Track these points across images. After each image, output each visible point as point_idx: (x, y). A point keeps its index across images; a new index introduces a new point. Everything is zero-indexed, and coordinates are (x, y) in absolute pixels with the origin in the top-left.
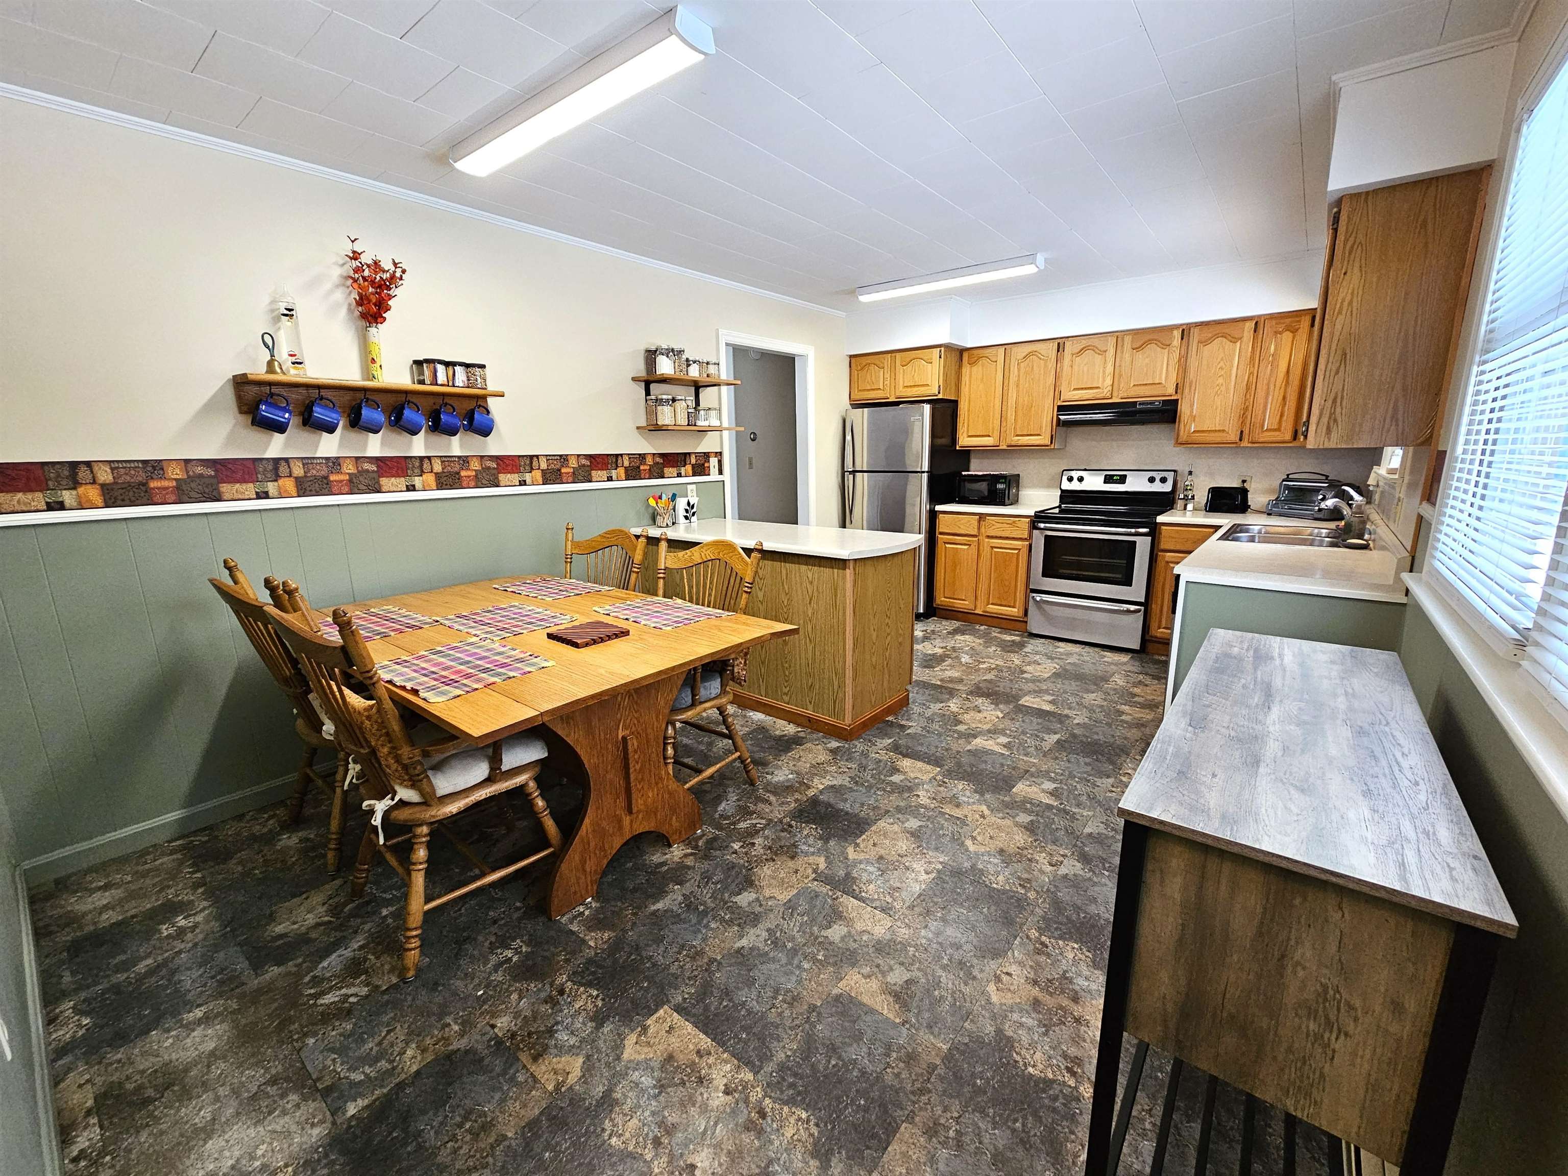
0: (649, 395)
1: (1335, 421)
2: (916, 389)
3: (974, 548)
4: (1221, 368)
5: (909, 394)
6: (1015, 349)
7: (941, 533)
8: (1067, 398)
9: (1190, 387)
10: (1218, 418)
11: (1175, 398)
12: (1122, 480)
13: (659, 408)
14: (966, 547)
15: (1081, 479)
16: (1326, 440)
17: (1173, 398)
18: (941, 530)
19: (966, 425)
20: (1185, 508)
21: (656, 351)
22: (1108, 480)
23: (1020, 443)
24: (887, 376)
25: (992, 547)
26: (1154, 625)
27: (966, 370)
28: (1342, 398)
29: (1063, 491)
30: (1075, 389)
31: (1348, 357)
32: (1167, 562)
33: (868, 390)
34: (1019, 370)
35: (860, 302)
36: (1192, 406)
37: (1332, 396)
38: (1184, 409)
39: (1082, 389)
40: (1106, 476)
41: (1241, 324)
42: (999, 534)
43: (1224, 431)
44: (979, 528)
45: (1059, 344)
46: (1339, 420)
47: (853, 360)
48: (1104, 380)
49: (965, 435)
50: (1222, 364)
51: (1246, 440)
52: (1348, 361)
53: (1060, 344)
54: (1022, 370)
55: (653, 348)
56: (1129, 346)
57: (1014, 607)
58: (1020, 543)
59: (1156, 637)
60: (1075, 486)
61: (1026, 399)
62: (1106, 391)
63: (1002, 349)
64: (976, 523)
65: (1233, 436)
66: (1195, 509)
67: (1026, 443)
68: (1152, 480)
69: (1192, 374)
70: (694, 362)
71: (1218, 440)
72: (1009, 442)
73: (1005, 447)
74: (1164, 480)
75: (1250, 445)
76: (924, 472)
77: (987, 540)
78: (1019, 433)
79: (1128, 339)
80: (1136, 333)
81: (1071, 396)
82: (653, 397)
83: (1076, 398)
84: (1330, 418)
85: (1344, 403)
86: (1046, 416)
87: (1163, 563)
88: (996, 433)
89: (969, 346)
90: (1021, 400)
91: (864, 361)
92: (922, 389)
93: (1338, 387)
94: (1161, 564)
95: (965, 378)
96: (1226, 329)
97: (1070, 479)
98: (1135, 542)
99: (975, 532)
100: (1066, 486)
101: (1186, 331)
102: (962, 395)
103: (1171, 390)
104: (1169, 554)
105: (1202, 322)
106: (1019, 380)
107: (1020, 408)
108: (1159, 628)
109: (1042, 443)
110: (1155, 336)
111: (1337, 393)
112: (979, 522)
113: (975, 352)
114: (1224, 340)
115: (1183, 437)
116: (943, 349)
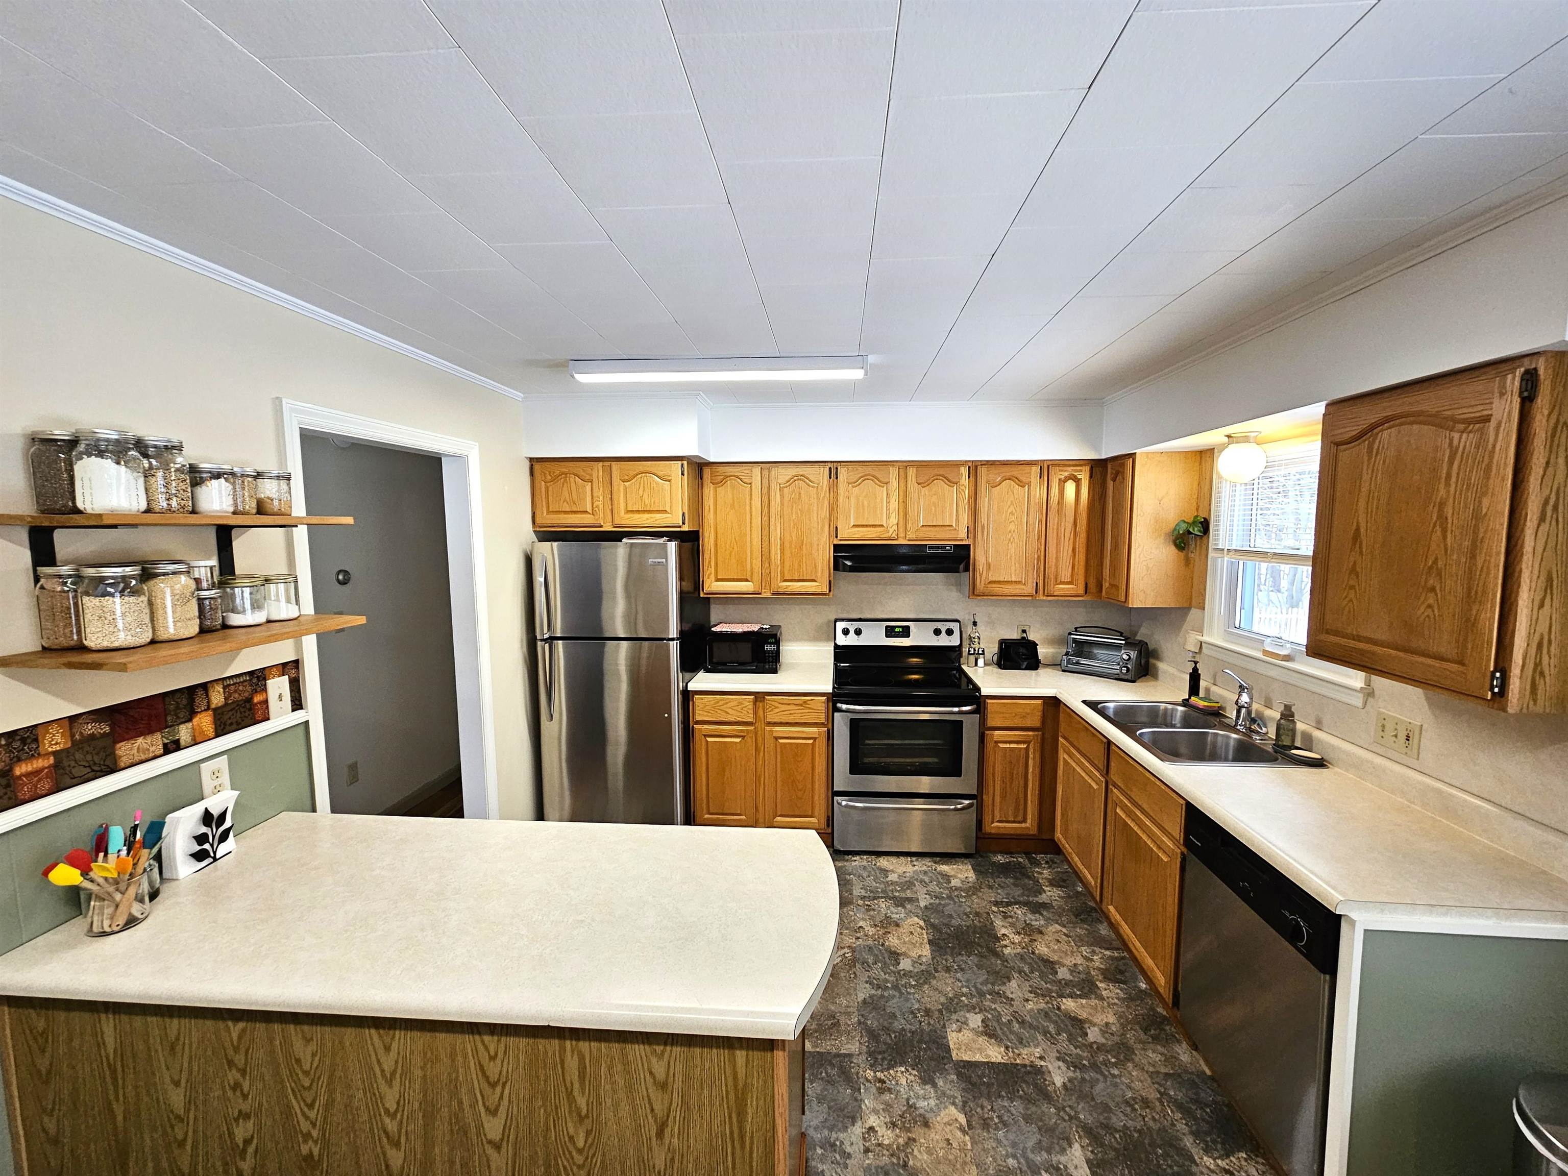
0: (51, 561)
1: (1542, 674)
2: (647, 516)
3: (750, 741)
4: (1012, 513)
5: (634, 522)
6: (775, 471)
7: (698, 722)
8: (846, 536)
9: (983, 532)
10: (1013, 568)
11: (966, 543)
12: (906, 632)
13: (90, 603)
14: (738, 740)
15: (858, 632)
16: (1531, 703)
17: (964, 543)
18: (698, 718)
19: (713, 564)
20: (976, 664)
21: (73, 443)
22: (890, 632)
23: (789, 590)
24: (599, 493)
25: (776, 738)
26: (987, 818)
27: (709, 491)
28: (1550, 642)
29: (836, 647)
30: (854, 526)
31: (1555, 583)
32: (997, 742)
33: (566, 512)
34: (782, 496)
35: (577, 382)
36: (986, 552)
37: (1537, 638)
38: (979, 556)
39: (863, 526)
40: (887, 627)
41: (1027, 468)
42: (784, 719)
43: (1020, 582)
44: (755, 713)
45: (830, 468)
46: (1547, 672)
47: (537, 467)
48: (888, 517)
49: (713, 577)
50: (1012, 509)
51: (1041, 592)
52: (1555, 591)
53: (834, 468)
54: (786, 499)
55: (61, 433)
56: (914, 480)
57: (811, 817)
58: (815, 729)
59: (990, 834)
60: (851, 640)
61: (794, 535)
62: (891, 531)
63: (757, 470)
64: (751, 707)
65: (1029, 589)
66: (986, 664)
67: (797, 590)
68: (937, 632)
69: (983, 518)
70: (217, 476)
71: (1017, 592)
72: (774, 588)
73: (768, 595)
74: (950, 632)
75: (1045, 598)
76: (673, 639)
77: (768, 728)
78: (787, 577)
79: (912, 472)
80: (921, 465)
81: (850, 534)
82: (65, 570)
83: (857, 536)
84: (1535, 670)
85: (1553, 649)
86: (824, 556)
87: (992, 745)
88: (757, 577)
89: (712, 460)
90: (787, 538)
91: (558, 468)
92: (658, 516)
93: (1543, 628)
94: (989, 746)
95: (709, 502)
96: (1015, 471)
97: (846, 632)
98: (962, 722)
99: (750, 719)
100: (842, 640)
101: (974, 468)
102: (706, 525)
103: (963, 534)
104: (997, 732)
105: (988, 461)
106: (782, 509)
107: (787, 545)
108: (993, 823)
109: (819, 591)
110: (941, 471)
111: (1542, 639)
112: (755, 702)
113: (720, 469)
114: (1013, 483)
115: (980, 586)
116: (685, 463)
